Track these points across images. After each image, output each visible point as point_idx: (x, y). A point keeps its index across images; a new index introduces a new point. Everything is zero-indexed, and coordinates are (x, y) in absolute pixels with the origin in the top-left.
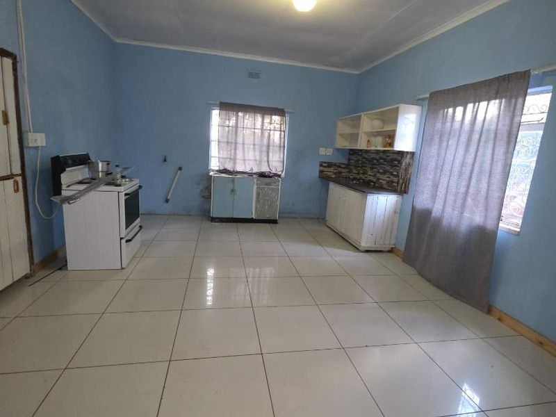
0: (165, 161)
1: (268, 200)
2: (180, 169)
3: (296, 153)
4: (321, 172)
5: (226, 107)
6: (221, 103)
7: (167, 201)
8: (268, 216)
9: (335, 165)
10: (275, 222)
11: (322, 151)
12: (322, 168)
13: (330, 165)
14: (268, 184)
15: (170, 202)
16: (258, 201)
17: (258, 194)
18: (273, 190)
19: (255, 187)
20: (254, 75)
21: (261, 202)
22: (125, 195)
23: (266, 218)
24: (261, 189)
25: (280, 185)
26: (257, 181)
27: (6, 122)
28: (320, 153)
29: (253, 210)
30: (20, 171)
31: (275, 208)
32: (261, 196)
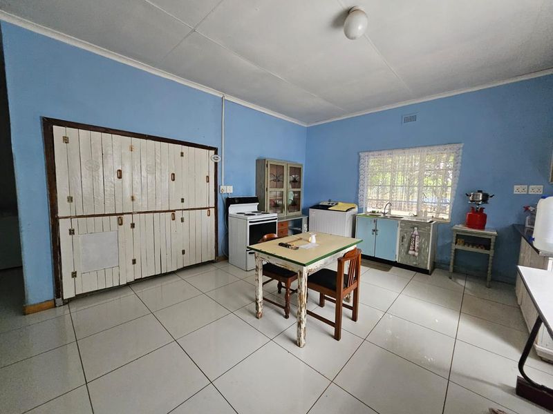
8: (414, 263)
10: (425, 272)
11: (518, 189)
16: (401, 245)
17: (403, 237)
18: (422, 234)
19: (399, 229)
20: (410, 119)
21: (406, 246)
22: (250, 222)
23: (411, 265)
24: (406, 233)
25: (431, 231)
26: (401, 223)
27: (208, 181)
28: (515, 193)
29: (397, 254)
30: (214, 206)
31: (424, 257)
32: (405, 240)
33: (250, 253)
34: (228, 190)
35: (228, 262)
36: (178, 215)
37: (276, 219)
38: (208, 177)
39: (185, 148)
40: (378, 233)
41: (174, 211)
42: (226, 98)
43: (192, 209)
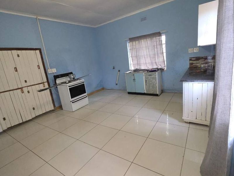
0: (114, 68)
1: (151, 84)
2: (119, 71)
3: (172, 55)
4: (191, 64)
5: (132, 40)
6: (129, 39)
7: (117, 84)
8: (152, 92)
9: (202, 58)
10: (157, 95)
11: (190, 51)
12: (191, 62)
13: (198, 59)
14: (150, 75)
15: (118, 85)
16: (146, 85)
17: (146, 81)
18: (153, 78)
19: (144, 77)
20: (143, 19)
21: (148, 84)
22: (69, 87)
23: (151, 93)
24: (147, 78)
25: (157, 75)
26: (144, 74)
27: (39, 68)
28: (189, 52)
29: (145, 89)
30: (46, 81)
31: (156, 88)
32: (147, 82)
33: (72, 103)
34: (52, 71)
35: (62, 109)
36: (25, 89)
37: (84, 82)
38: (38, 66)
39: (19, 52)
40: (136, 80)
41: (22, 88)
42: (39, 18)
43: (33, 85)
